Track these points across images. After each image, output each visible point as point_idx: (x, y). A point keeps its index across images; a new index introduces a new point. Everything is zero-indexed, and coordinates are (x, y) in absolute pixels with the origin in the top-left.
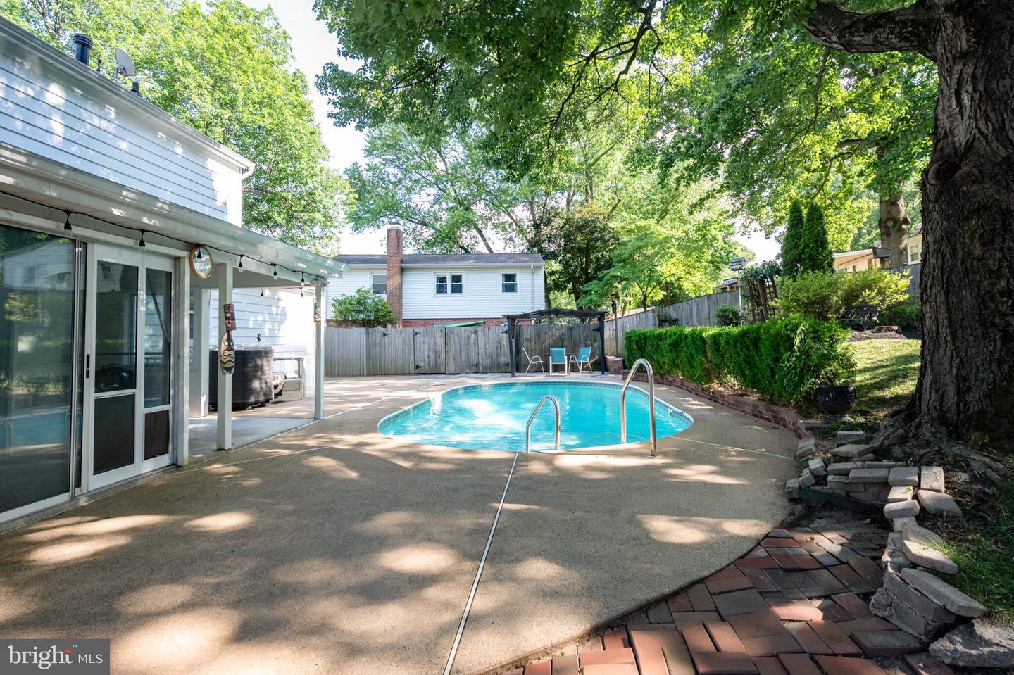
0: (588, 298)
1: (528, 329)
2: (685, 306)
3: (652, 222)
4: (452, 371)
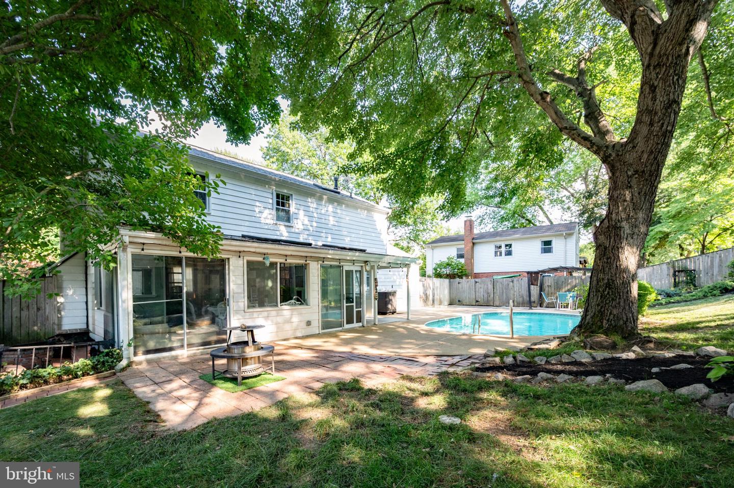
4: (498, 304)
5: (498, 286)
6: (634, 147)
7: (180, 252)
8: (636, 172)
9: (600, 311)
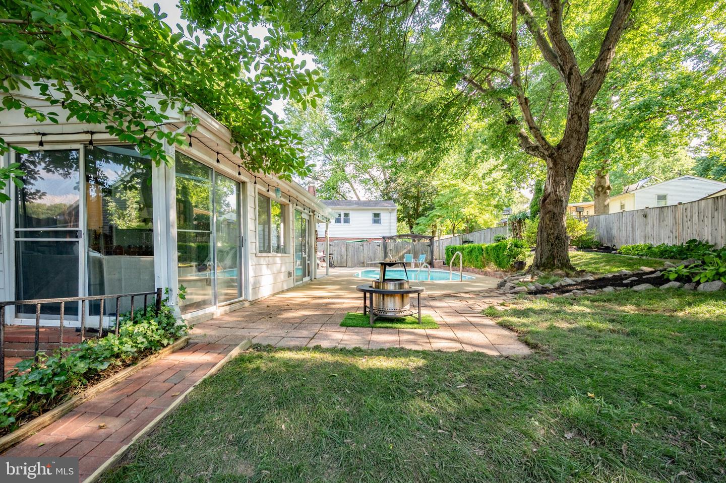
0: (419, 227)
1: (391, 245)
2: (477, 234)
3: (460, 181)
4: (350, 265)
5: (351, 249)
6: (568, 152)
7: (239, 174)
8: (569, 167)
9: (551, 255)
